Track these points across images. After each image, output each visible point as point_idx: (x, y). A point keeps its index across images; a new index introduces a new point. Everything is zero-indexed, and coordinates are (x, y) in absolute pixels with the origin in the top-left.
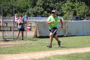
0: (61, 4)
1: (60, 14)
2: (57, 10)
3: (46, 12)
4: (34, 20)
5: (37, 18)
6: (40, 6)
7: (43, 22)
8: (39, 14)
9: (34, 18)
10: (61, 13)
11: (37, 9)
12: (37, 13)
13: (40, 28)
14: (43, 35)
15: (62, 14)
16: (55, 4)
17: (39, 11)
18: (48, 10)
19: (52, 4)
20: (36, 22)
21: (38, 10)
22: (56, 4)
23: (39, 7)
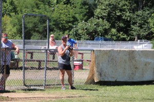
0: (148, 14)
1: (145, 34)
2: (139, 27)
3: (114, 31)
4: (89, 47)
5: (94, 42)
6: (101, 17)
7: (110, 51)
8: (98, 34)
9: (89, 42)
10: (147, 33)
11: (95, 25)
12: (96, 32)
13: (101, 65)
14: (106, 80)
15: (149, 34)
16: (134, 13)
17: (100, 29)
18: (119, 26)
19: (128, 14)
20: (94, 51)
21: (98, 25)
22: (136, 13)
23: (101, 19)
